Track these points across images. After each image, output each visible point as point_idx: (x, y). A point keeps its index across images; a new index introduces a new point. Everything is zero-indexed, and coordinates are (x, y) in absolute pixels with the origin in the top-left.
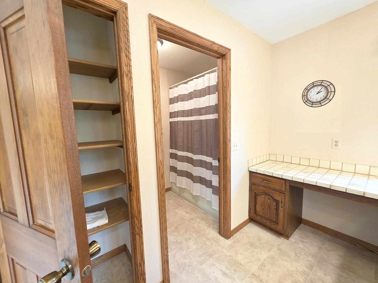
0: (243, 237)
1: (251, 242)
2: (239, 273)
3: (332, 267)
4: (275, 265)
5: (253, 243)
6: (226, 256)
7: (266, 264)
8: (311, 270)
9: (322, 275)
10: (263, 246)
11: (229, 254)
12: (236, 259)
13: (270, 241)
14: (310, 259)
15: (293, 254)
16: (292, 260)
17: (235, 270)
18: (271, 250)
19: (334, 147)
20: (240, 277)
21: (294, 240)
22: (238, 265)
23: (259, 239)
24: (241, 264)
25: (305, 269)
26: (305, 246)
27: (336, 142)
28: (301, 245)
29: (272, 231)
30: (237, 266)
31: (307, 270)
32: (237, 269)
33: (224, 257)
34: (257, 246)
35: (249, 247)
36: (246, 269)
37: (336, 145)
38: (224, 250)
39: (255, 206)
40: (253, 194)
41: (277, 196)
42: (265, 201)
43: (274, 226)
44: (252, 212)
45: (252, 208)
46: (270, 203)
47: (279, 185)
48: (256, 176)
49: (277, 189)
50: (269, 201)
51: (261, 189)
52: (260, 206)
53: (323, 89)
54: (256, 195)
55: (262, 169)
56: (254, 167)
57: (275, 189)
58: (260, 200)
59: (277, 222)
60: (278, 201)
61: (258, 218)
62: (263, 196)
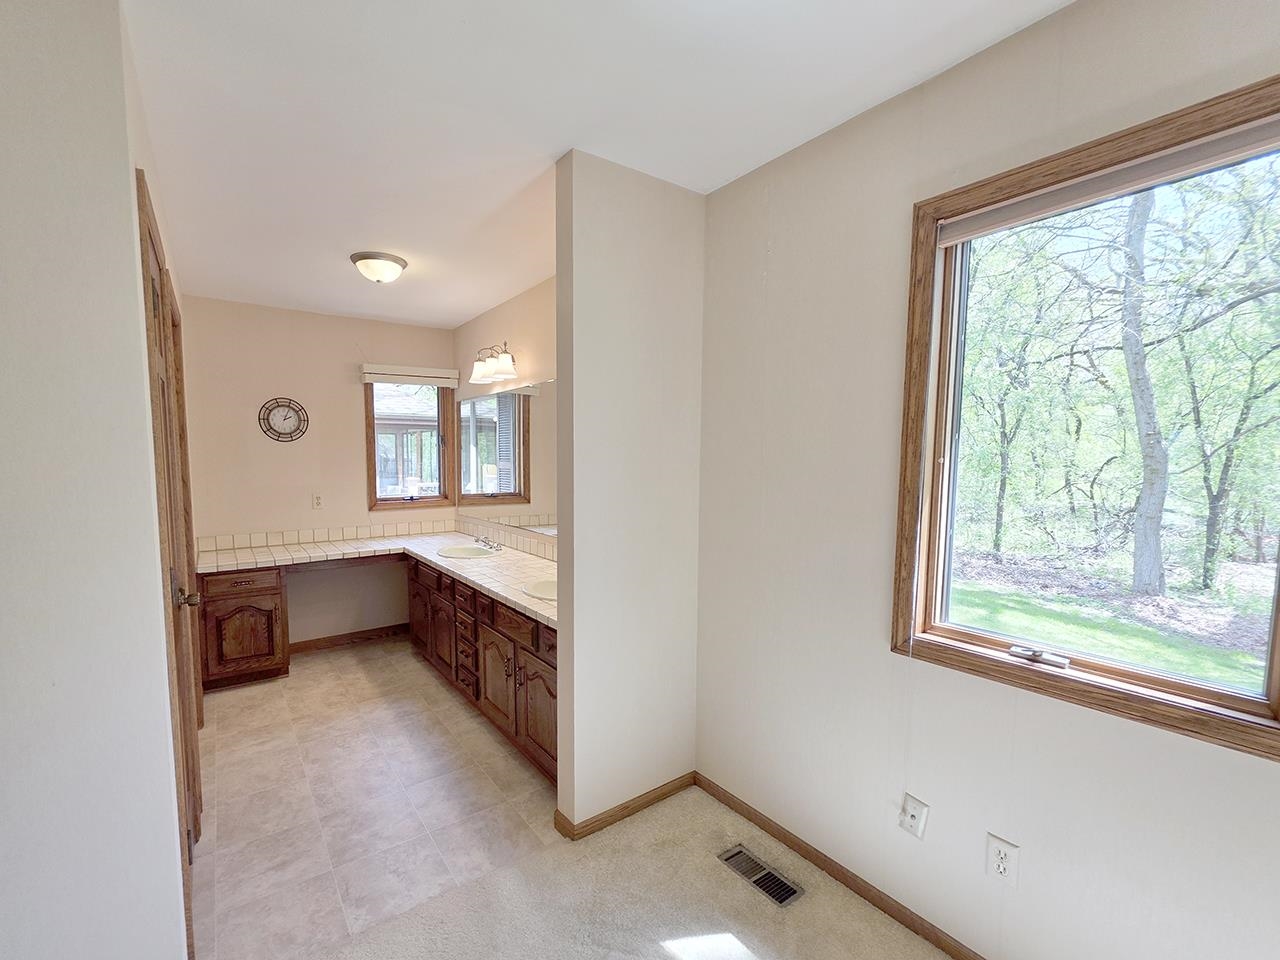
1: (245, 707)
4: (305, 700)
6: (233, 737)
7: (295, 705)
8: (341, 679)
9: (353, 676)
11: (235, 733)
14: (330, 674)
15: (311, 682)
19: (315, 507)
21: (295, 673)
22: (266, 728)
24: (267, 726)
25: (335, 683)
27: (318, 498)
28: (308, 672)
29: (257, 681)
31: (337, 682)
34: (259, 704)
37: (318, 504)
39: (220, 646)
40: (212, 624)
41: (267, 604)
42: (243, 625)
43: (266, 664)
44: (212, 664)
45: (212, 655)
46: (255, 623)
47: (270, 580)
48: (218, 580)
49: (267, 589)
50: (252, 619)
51: (232, 604)
52: (233, 641)
53: (291, 413)
54: (220, 621)
55: (227, 563)
56: (205, 566)
57: (262, 592)
58: (230, 628)
59: (271, 653)
60: (271, 611)
61: (230, 669)
62: (237, 616)
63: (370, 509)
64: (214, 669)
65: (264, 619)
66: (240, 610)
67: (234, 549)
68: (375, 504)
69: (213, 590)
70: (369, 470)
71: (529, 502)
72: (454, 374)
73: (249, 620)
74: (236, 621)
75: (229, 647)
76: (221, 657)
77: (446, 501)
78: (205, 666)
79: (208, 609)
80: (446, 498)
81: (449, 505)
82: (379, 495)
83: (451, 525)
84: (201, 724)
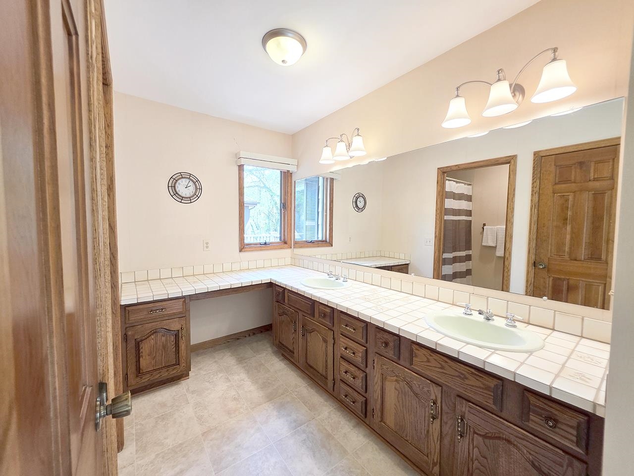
0: (141, 424)
1: (158, 417)
2: (191, 452)
3: (236, 367)
4: (208, 406)
5: (162, 415)
6: (152, 463)
7: (201, 414)
8: (230, 381)
9: (238, 377)
10: (177, 406)
11: (153, 456)
12: (169, 449)
13: (175, 396)
14: (220, 375)
15: (207, 384)
16: (213, 389)
17: (184, 456)
18: (187, 400)
19: (205, 249)
20: (198, 451)
21: (193, 374)
22: (180, 448)
23: (163, 405)
24: (181, 444)
25: (226, 385)
26: (206, 370)
27: (207, 243)
28: (202, 372)
29: (166, 385)
30: (181, 450)
31: (228, 384)
32: (185, 452)
33: (152, 466)
34: (170, 412)
35: (164, 423)
36: (193, 439)
37: (207, 247)
38: (139, 462)
39: (138, 361)
40: (132, 344)
41: (175, 326)
42: (156, 343)
43: (173, 372)
44: (131, 377)
45: (132, 369)
46: (166, 340)
47: (178, 307)
48: (138, 309)
49: (174, 314)
50: (163, 338)
51: (149, 327)
52: (147, 357)
53: (191, 183)
54: (139, 343)
55: (145, 295)
56: (127, 297)
57: (171, 317)
58: (145, 348)
59: (178, 363)
60: (178, 331)
61: (145, 380)
62: (152, 337)
63: (241, 251)
64: (133, 381)
65: (173, 338)
66: (155, 332)
67: (148, 280)
68: (243, 247)
69: (133, 318)
70: (240, 224)
71: (332, 246)
72: (295, 162)
73: (161, 339)
74: (151, 341)
75: (144, 363)
76: (138, 371)
77: (285, 245)
78: (126, 377)
79: (130, 333)
80: (285, 243)
81: (288, 248)
82: (246, 241)
83: (288, 261)
84: (120, 446)
